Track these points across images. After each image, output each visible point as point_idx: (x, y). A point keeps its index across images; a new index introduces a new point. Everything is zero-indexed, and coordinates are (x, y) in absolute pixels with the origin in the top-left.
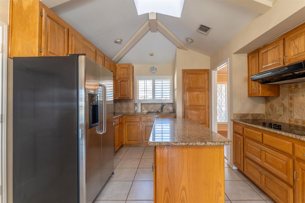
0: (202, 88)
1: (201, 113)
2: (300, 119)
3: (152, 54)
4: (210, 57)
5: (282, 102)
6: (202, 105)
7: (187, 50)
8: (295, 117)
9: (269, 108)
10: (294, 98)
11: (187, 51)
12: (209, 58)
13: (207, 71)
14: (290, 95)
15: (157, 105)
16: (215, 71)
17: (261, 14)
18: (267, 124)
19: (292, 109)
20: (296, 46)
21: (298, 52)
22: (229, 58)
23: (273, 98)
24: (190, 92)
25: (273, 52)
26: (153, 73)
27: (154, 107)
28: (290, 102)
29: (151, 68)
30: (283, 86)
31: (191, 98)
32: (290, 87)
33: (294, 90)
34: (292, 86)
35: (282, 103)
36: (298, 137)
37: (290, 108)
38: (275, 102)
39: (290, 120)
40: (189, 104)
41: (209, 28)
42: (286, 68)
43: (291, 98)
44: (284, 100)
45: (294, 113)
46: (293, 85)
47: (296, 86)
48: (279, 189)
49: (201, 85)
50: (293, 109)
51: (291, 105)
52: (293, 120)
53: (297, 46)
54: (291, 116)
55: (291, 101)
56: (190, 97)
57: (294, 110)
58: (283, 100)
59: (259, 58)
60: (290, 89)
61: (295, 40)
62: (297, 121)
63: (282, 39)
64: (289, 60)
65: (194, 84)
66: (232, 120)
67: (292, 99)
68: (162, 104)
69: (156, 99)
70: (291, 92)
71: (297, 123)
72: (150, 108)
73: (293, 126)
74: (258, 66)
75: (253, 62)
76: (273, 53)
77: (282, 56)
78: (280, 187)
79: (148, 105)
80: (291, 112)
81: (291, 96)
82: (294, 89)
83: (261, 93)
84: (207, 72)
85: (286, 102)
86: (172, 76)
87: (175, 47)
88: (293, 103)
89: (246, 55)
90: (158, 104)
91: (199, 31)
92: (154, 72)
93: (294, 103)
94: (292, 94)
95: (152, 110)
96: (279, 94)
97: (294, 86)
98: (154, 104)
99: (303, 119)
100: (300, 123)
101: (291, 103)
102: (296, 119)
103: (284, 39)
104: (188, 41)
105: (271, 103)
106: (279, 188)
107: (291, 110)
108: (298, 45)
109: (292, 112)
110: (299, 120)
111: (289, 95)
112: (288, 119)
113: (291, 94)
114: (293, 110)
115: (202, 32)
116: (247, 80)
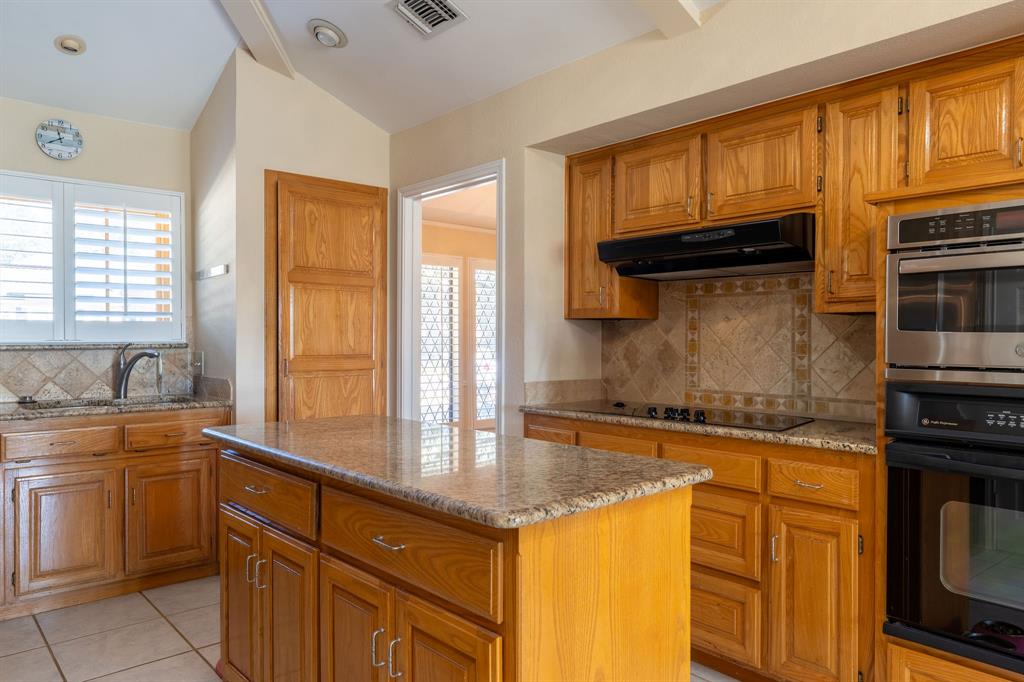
0: (360, 273)
1: (352, 392)
2: (717, 388)
3: (71, 44)
4: (388, 135)
5: (666, 337)
6: (357, 352)
7: (291, 77)
8: (703, 386)
9: (621, 358)
10: (702, 324)
11: (289, 80)
12: (384, 136)
13: (377, 194)
14: (690, 315)
15: (86, 358)
16: (415, 203)
17: (658, 34)
18: (661, 413)
19: (696, 359)
20: (740, 168)
21: (747, 186)
22: (504, 160)
23: (636, 323)
24: (306, 289)
25: (667, 170)
26: (59, 158)
27: (64, 367)
28: (690, 337)
29: (43, 128)
30: (668, 286)
31: (311, 319)
32: (690, 290)
33: (702, 299)
34: (697, 288)
35: (666, 341)
36: (782, 438)
37: (690, 358)
38: (641, 337)
39: (688, 396)
40: (301, 346)
41: (453, 15)
42: (730, 232)
43: (693, 327)
44: (673, 332)
45: (703, 371)
46: (699, 286)
47: (709, 289)
48: (716, 608)
49: (355, 257)
50: (699, 360)
51: (693, 347)
52: (698, 395)
53: (742, 167)
54: (693, 381)
55: (693, 334)
56: (306, 315)
57: (703, 360)
58: (667, 331)
59: (613, 182)
60: (692, 297)
61: (739, 149)
62: (708, 396)
63: (698, 134)
64: (721, 207)
65: (323, 249)
66: (521, 410)
67: (695, 329)
68: (123, 348)
69: (78, 318)
70: (694, 305)
71: (710, 402)
72: (34, 378)
73: (717, 413)
74: (608, 207)
75: (589, 191)
76: (667, 176)
77: (696, 191)
78: (719, 600)
79: (25, 354)
80: (693, 369)
81: (693, 318)
82: (703, 296)
83: (617, 305)
84: (377, 203)
85: (677, 338)
86: (182, 195)
87: (230, 43)
88: (699, 341)
89: (562, 159)
90: (96, 347)
91: (402, 8)
92: (65, 155)
93: (702, 340)
94: (697, 313)
95: (50, 386)
96: (658, 310)
97: (702, 289)
98: (66, 348)
99: (726, 389)
100: (717, 403)
101: (693, 340)
102: (705, 391)
103: (704, 137)
104: (320, 36)
105: (627, 341)
106: (718, 605)
107: (692, 362)
108: (745, 166)
109: (695, 368)
110: (716, 392)
111: (687, 317)
112: (683, 393)
113: (693, 312)
114: (699, 363)
115: (416, 21)
116: (563, 254)
